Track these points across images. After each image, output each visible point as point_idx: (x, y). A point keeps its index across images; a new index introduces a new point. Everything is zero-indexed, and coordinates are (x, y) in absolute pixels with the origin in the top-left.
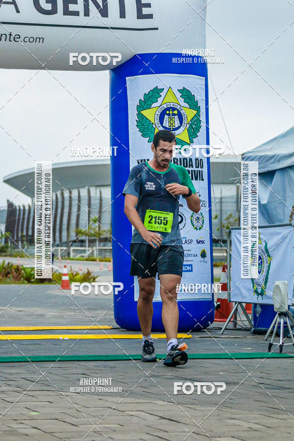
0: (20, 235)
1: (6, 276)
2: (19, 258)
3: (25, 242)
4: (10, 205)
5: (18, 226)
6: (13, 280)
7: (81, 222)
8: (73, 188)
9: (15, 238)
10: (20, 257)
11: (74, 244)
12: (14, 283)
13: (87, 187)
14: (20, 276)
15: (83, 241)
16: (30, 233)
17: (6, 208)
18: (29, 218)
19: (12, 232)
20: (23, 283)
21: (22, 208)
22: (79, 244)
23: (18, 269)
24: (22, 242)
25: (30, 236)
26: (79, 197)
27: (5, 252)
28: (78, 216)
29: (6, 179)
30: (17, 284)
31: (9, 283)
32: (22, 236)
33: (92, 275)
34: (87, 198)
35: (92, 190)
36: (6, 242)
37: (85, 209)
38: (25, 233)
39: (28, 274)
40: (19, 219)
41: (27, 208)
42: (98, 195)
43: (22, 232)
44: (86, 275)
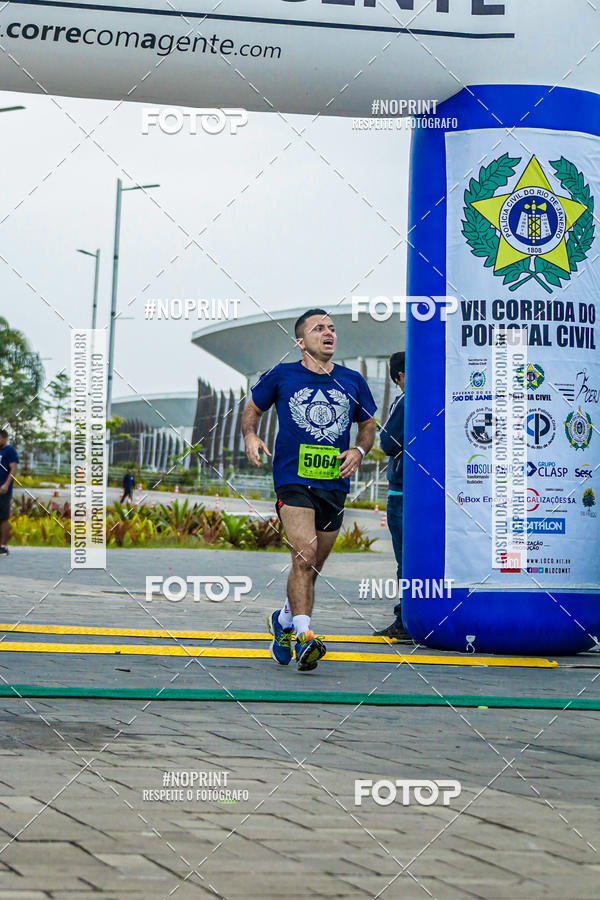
0: (221, 452)
1: (190, 532)
2: (217, 497)
3: (231, 466)
4: (203, 388)
5: (218, 433)
6: (203, 541)
9: (212, 458)
10: (221, 495)
12: (206, 546)
13: (360, 359)
14: (218, 533)
17: (196, 396)
19: (206, 444)
20: (223, 547)
21: (227, 396)
23: (214, 519)
24: (226, 466)
27: (191, 483)
29: (197, 336)
30: (212, 548)
31: (196, 547)
32: (226, 454)
33: (364, 537)
35: (372, 364)
36: (193, 464)
38: (231, 448)
39: (234, 528)
40: (221, 417)
41: (238, 396)
42: (383, 375)
43: (226, 444)
44: (352, 535)
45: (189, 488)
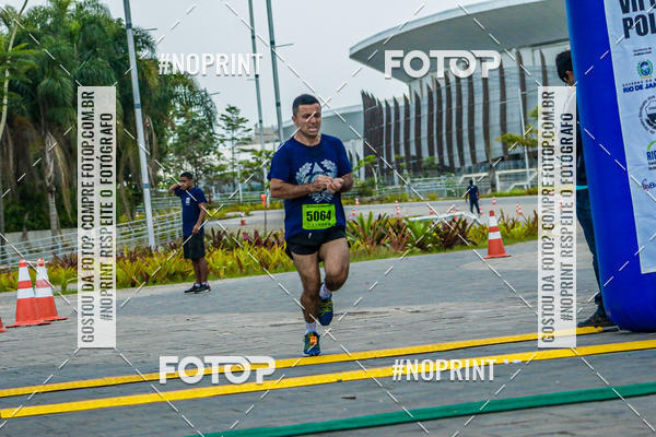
0: (393, 159)
1: (378, 243)
2: (396, 204)
3: (405, 172)
4: (368, 100)
5: (388, 142)
6: (392, 249)
7: (509, 119)
9: (386, 167)
10: (400, 201)
11: (502, 164)
12: (395, 254)
13: (514, 50)
14: (405, 240)
15: (517, 157)
16: (413, 152)
17: (362, 109)
18: (407, 123)
20: (411, 253)
21: (392, 105)
22: (512, 163)
23: (398, 227)
24: (400, 172)
25: (414, 158)
27: (370, 194)
28: (503, 109)
29: (354, 51)
30: (401, 256)
31: (386, 257)
32: (399, 160)
34: (516, 71)
35: (526, 54)
36: (369, 174)
37: (514, 92)
38: (403, 154)
39: (420, 234)
40: (389, 127)
41: (402, 104)
42: (538, 62)
43: (397, 152)
44: (533, 221)
45: (369, 198)
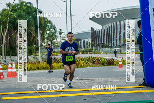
1: (93, 63)
3: (100, 47)
4: (93, 29)
5: (97, 39)
6: (96, 65)
8: (121, 20)
9: (96, 45)
10: (99, 54)
11: (123, 46)
12: (97, 66)
14: (99, 63)
16: (102, 42)
17: (91, 31)
18: (101, 35)
20: (101, 66)
21: (98, 31)
23: (98, 60)
25: (102, 44)
26: (124, 24)
28: (124, 33)
29: (90, 18)
32: (99, 44)
36: (92, 47)
38: (100, 42)
39: (103, 62)
40: (97, 36)
41: (100, 31)
43: (99, 42)
45: (91, 52)
